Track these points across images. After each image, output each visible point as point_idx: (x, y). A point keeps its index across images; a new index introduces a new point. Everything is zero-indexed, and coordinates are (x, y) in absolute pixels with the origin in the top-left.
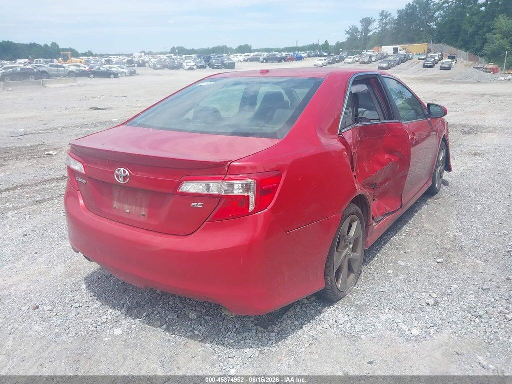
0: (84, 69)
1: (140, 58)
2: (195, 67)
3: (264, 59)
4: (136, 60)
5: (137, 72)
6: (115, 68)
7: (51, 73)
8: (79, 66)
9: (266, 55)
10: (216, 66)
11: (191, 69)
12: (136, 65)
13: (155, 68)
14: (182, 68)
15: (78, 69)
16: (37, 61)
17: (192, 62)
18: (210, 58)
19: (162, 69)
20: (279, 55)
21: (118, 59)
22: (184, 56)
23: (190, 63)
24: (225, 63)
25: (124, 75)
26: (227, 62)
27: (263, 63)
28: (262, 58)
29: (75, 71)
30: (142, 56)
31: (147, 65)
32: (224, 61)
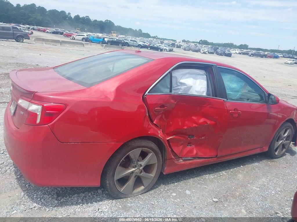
0: (146, 44)
1: (179, 43)
2: (207, 52)
3: (252, 54)
4: (176, 44)
5: (174, 50)
6: (163, 46)
7: (130, 44)
8: (144, 42)
9: (254, 52)
10: (220, 53)
11: (205, 53)
12: (176, 46)
13: (185, 50)
14: (200, 52)
15: (143, 43)
16: (128, 37)
17: (206, 49)
18: (218, 48)
19: (188, 51)
20: (262, 53)
21: (168, 42)
22: (204, 45)
23: (205, 49)
24: (226, 52)
25: (165, 50)
26: (227, 52)
27: (250, 56)
28: (250, 53)
29: (142, 45)
30: (180, 42)
31: (181, 47)
32: (225, 52)
